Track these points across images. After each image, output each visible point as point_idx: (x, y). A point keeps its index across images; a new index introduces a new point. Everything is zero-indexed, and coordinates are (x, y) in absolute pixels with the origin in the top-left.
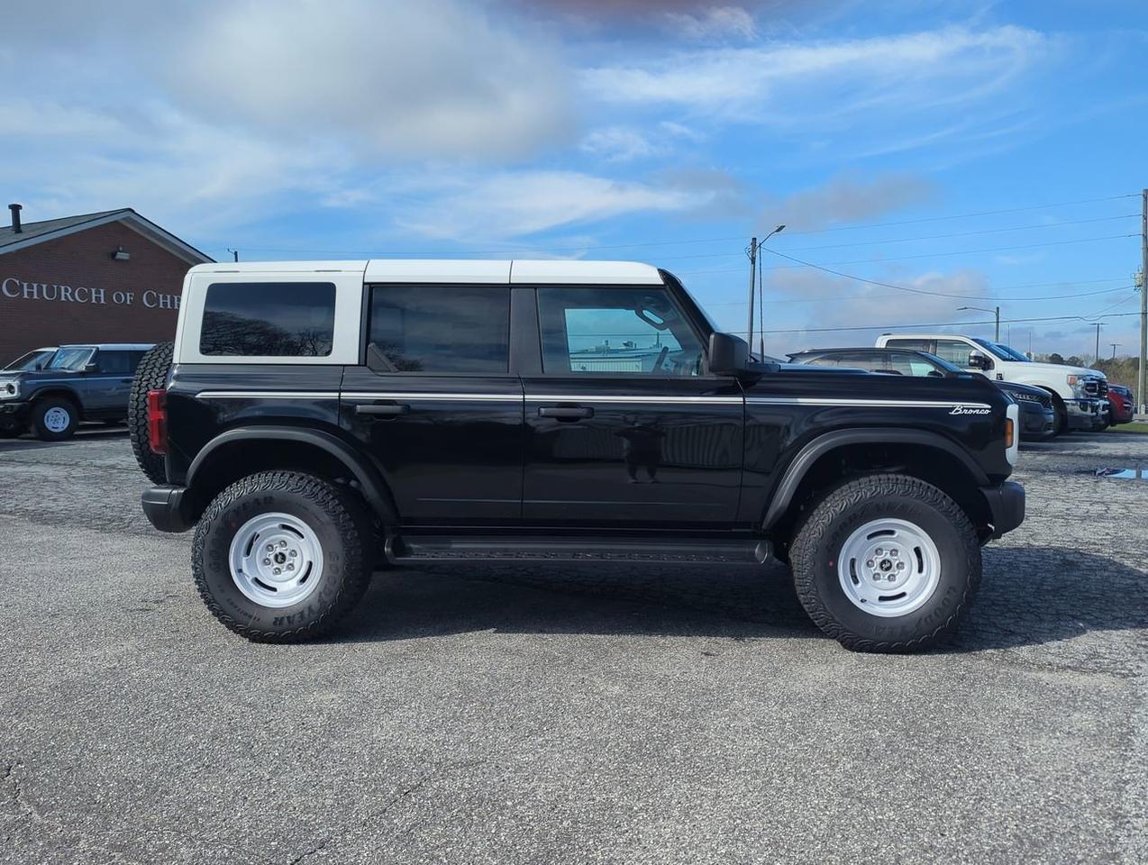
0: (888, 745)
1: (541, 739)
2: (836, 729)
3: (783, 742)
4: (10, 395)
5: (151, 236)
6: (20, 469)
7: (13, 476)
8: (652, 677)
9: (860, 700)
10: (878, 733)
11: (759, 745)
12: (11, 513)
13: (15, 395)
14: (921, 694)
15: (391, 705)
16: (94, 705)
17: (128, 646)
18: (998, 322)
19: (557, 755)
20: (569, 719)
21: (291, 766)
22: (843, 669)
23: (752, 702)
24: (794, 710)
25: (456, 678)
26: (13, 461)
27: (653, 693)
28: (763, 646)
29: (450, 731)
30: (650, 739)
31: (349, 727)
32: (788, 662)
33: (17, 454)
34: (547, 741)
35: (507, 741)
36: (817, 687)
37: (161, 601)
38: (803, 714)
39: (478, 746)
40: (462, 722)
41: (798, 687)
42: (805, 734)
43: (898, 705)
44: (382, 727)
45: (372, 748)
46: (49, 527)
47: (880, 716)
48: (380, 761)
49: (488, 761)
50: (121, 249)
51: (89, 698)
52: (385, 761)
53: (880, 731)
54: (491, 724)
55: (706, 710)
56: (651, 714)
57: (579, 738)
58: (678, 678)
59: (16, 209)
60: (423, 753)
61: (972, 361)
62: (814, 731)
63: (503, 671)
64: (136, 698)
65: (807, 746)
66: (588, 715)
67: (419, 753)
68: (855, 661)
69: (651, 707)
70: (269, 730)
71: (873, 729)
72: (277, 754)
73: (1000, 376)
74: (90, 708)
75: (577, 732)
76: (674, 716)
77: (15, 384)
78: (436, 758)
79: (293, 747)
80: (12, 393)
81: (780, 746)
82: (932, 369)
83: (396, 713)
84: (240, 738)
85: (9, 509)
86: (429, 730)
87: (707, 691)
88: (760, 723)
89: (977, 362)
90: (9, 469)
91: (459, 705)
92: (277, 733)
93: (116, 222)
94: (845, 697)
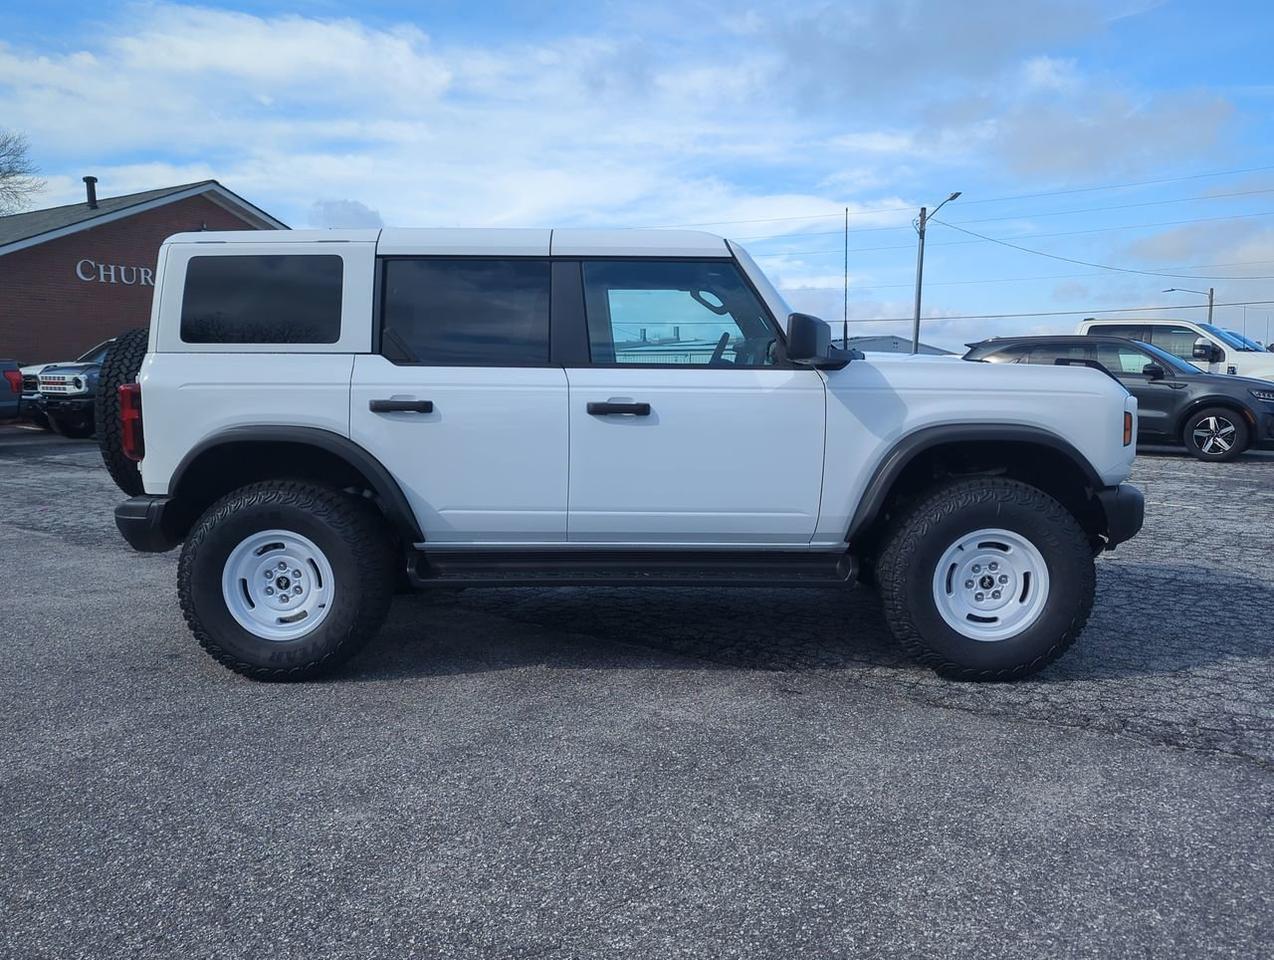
0: (1179, 942)
1: (645, 906)
2: (1091, 905)
3: (1013, 928)
4: (77, 390)
5: (238, 211)
6: (80, 474)
7: (67, 483)
8: (808, 798)
9: (1121, 852)
10: (1159, 917)
11: (975, 932)
12: (45, 530)
13: (82, 390)
14: (1212, 842)
15: (439, 833)
16: (39, 820)
17: (114, 724)
18: (1211, 306)
19: (668, 939)
20: (688, 870)
21: (275, 944)
22: (1085, 791)
23: (956, 848)
24: (1021, 868)
25: (532, 790)
26: (75, 465)
27: (811, 825)
28: (963, 747)
29: (514, 886)
30: (808, 913)
31: (372, 872)
32: (1002, 776)
33: (81, 457)
34: (654, 910)
35: (594, 909)
36: (1051, 824)
37: (176, 656)
38: (1036, 875)
39: (552, 916)
40: (534, 870)
41: (1022, 823)
42: (1043, 914)
43: (1181, 862)
44: (419, 875)
45: (398, 915)
46: (83, 549)
47: (1156, 883)
48: (406, 938)
49: (564, 947)
50: (205, 226)
51: (37, 807)
52: (412, 941)
53: (1161, 912)
54: (572, 876)
55: (888, 861)
56: (808, 864)
57: (700, 907)
58: (845, 800)
59: (90, 182)
60: (470, 928)
61: (1197, 351)
62: (1057, 908)
63: (598, 780)
64: (96, 810)
65: (1050, 936)
66: (716, 864)
67: (464, 927)
68: (1101, 778)
69: (808, 851)
70: (259, 875)
71: (1150, 906)
72: (261, 920)
73: (1232, 370)
74: (32, 824)
75: (698, 895)
76: (843, 870)
77: (82, 377)
78: (488, 937)
79: (285, 908)
80: (79, 387)
81: (1007, 937)
82: (1148, 361)
83: (442, 849)
84: (216, 887)
85: (45, 525)
86: (485, 884)
87: (888, 827)
88: (972, 888)
89: (1204, 352)
90: (65, 475)
91: (532, 839)
92: (269, 882)
93: (199, 195)
94: (1096, 844)
